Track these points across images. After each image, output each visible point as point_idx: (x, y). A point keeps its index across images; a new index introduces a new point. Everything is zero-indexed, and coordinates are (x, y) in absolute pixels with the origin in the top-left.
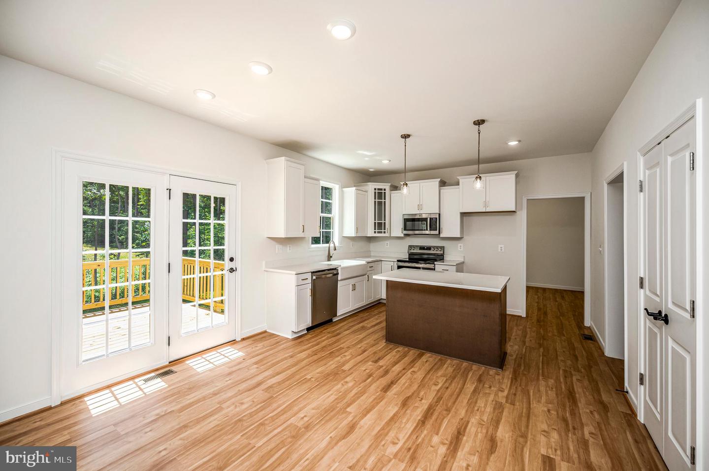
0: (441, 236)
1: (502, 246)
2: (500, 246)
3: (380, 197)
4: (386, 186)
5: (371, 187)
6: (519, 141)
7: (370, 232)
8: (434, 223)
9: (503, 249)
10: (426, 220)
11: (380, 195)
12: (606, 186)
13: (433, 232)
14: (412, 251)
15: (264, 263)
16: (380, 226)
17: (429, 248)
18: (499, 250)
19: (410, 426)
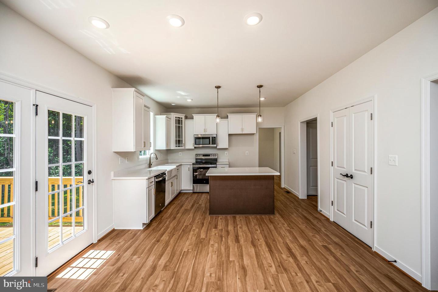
0: (218, 147)
1: (248, 152)
2: (246, 152)
3: (179, 123)
4: (182, 116)
5: (173, 116)
6: (265, 98)
7: (173, 146)
8: (214, 140)
9: (248, 154)
10: (209, 138)
11: (179, 121)
12: (299, 123)
13: (213, 146)
14: (198, 157)
15: (112, 173)
16: (179, 142)
17: (209, 155)
18: (246, 155)
19: (268, 255)
